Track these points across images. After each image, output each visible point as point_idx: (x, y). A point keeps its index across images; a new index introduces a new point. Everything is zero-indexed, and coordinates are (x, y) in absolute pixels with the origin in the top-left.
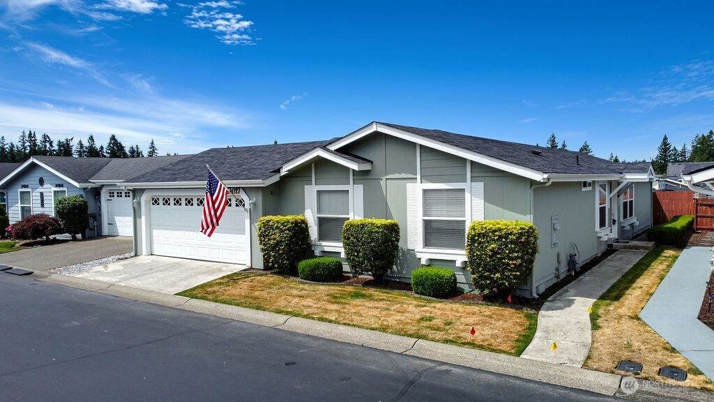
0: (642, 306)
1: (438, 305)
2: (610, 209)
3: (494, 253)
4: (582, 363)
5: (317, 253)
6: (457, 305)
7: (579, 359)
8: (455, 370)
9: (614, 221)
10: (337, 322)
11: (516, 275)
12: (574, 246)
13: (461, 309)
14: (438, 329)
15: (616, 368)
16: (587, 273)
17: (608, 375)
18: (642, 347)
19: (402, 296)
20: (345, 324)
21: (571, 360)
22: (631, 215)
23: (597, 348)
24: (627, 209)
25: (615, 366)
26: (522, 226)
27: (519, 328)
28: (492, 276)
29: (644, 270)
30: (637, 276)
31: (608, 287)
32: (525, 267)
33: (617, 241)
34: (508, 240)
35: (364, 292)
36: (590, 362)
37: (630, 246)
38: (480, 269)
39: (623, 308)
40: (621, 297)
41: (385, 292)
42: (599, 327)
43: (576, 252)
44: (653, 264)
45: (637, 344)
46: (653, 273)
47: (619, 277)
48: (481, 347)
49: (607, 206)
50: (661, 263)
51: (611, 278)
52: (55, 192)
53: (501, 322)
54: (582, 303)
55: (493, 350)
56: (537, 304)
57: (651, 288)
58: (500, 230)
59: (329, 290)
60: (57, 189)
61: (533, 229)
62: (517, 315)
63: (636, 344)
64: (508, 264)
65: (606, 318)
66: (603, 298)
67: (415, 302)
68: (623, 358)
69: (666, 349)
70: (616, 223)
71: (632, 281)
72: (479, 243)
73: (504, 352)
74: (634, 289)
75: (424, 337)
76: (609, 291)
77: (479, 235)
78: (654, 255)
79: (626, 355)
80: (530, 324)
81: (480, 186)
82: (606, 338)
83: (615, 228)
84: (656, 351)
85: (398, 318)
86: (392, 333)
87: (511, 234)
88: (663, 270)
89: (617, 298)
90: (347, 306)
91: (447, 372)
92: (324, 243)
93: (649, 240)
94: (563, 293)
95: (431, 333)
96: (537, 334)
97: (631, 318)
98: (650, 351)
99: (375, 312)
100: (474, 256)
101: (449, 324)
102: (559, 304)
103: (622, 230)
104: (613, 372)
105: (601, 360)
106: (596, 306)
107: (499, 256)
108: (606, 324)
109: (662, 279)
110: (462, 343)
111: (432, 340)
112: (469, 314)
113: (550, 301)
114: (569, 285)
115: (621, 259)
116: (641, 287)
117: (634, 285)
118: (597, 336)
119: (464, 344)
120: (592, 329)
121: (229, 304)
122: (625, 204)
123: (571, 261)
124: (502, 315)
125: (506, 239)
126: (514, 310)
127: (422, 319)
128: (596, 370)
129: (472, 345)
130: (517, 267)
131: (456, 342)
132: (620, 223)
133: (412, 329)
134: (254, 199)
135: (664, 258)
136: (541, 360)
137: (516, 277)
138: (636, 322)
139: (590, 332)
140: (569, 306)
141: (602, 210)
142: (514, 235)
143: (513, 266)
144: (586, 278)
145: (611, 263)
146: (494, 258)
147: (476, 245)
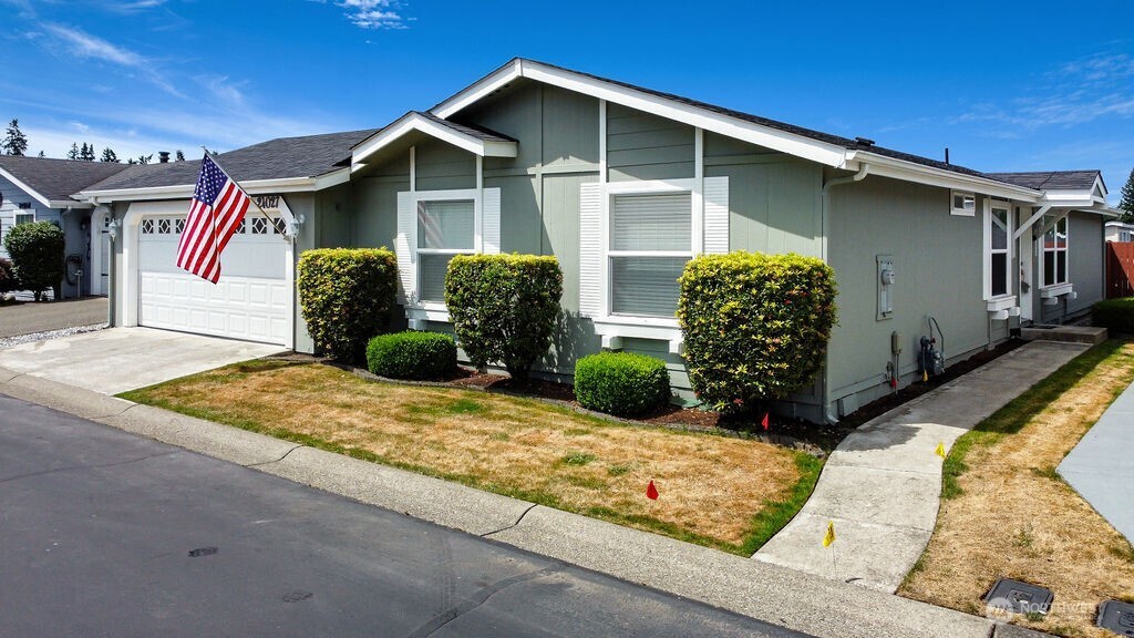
0: (1066, 447)
1: (616, 432)
2: (1016, 261)
3: (735, 319)
4: (899, 580)
5: (414, 323)
6: (656, 433)
7: (893, 571)
8: (579, 584)
9: (1025, 287)
10: (385, 461)
11: (780, 369)
12: (930, 322)
13: (659, 442)
14: (590, 483)
15: (983, 597)
16: (957, 380)
17: (958, 615)
18: (1058, 545)
19: (554, 411)
20: (398, 465)
21: (872, 572)
22: (1061, 279)
23: (943, 544)
24: (1054, 267)
25: (981, 592)
26: (795, 263)
27: (772, 488)
28: (731, 371)
29: (1080, 377)
30: (1064, 388)
31: (998, 406)
32: (801, 351)
33: (1031, 324)
34: (764, 292)
35: (479, 401)
36: (919, 578)
37: (1055, 334)
38: (707, 356)
39: (1023, 452)
40: (1021, 427)
41: (520, 403)
42: (960, 492)
43: (936, 335)
44: (1098, 367)
45: (1044, 537)
46: (1098, 382)
47: (1025, 388)
48: (668, 529)
49: (1009, 251)
50: (1118, 366)
51: (1006, 389)
52: (18, 216)
53: (737, 472)
54: (933, 436)
55: (693, 539)
56: (830, 436)
57: (1090, 411)
58: (747, 269)
59: (412, 395)
60: (23, 212)
61: (823, 272)
62: (780, 459)
63: (1042, 538)
64: (764, 346)
65: (978, 473)
66: (981, 427)
67: (570, 425)
68: (1006, 572)
69: (1117, 552)
70: (1030, 290)
71: (1052, 397)
72: (705, 300)
73: (719, 544)
74: (1053, 412)
75: (551, 501)
76: (996, 416)
77: (704, 281)
78: (1103, 351)
79: (1013, 563)
80: (801, 481)
81: (722, 183)
82: (970, 518)
83: (1027, 300)
84: (1090, 556)
85: (514, 456)
86: (487, 489)
87: (770, 278)
88: (1121, 379)
89: (1012, 429)
90: (426, 428)
91: (560, 588)
92: (428, 305)
93: (1095, 324)
94: (896, 416)
95: (568, 493)
96: (812, 503)
97: (1037, 473)
98: (1075, 558)
99: (475, 443)
100: (694, 327)
101: (621, 471)
102: (880, 437)
103: (1041, 303)
104: (973, 611)
105: (948, 574)
106: (961, 444)
107: (744, 327)
108: (977, 486)
109: (1116, 395)
110: (628, 518)
111: (566, 509)
112: (671, 452)
113: (861, 431)
114: (911, 402)
115: (1034, 357)
116: (1070, 410)
117: (1054, 405)
118: (951, 512)
119: (632, 519)
120: (941, 497)
121: (199, 417)
122: (1049, 256)
123: (925, 354)
124: (745, 458)
125: (759, 290)
126: (774, 448)
127: (566, 460)
128: (931, 601)
129: (651, 523)
130: (783, 353)
131: (615, 515)
132: (1037, 292)
133: (531, 481)
134: (302, 216)
135: (1123, 358)
136: (799, 566)
137: (780, 375)
138: (1048, 483)
139: (936, 503)
140: (902, 441)
141: (999, 261)
142: (776, 281)
143: (772, 349)
144: (956, 388)
145: (1012, 364)
146: (734, 332)
147: (698, 303)
